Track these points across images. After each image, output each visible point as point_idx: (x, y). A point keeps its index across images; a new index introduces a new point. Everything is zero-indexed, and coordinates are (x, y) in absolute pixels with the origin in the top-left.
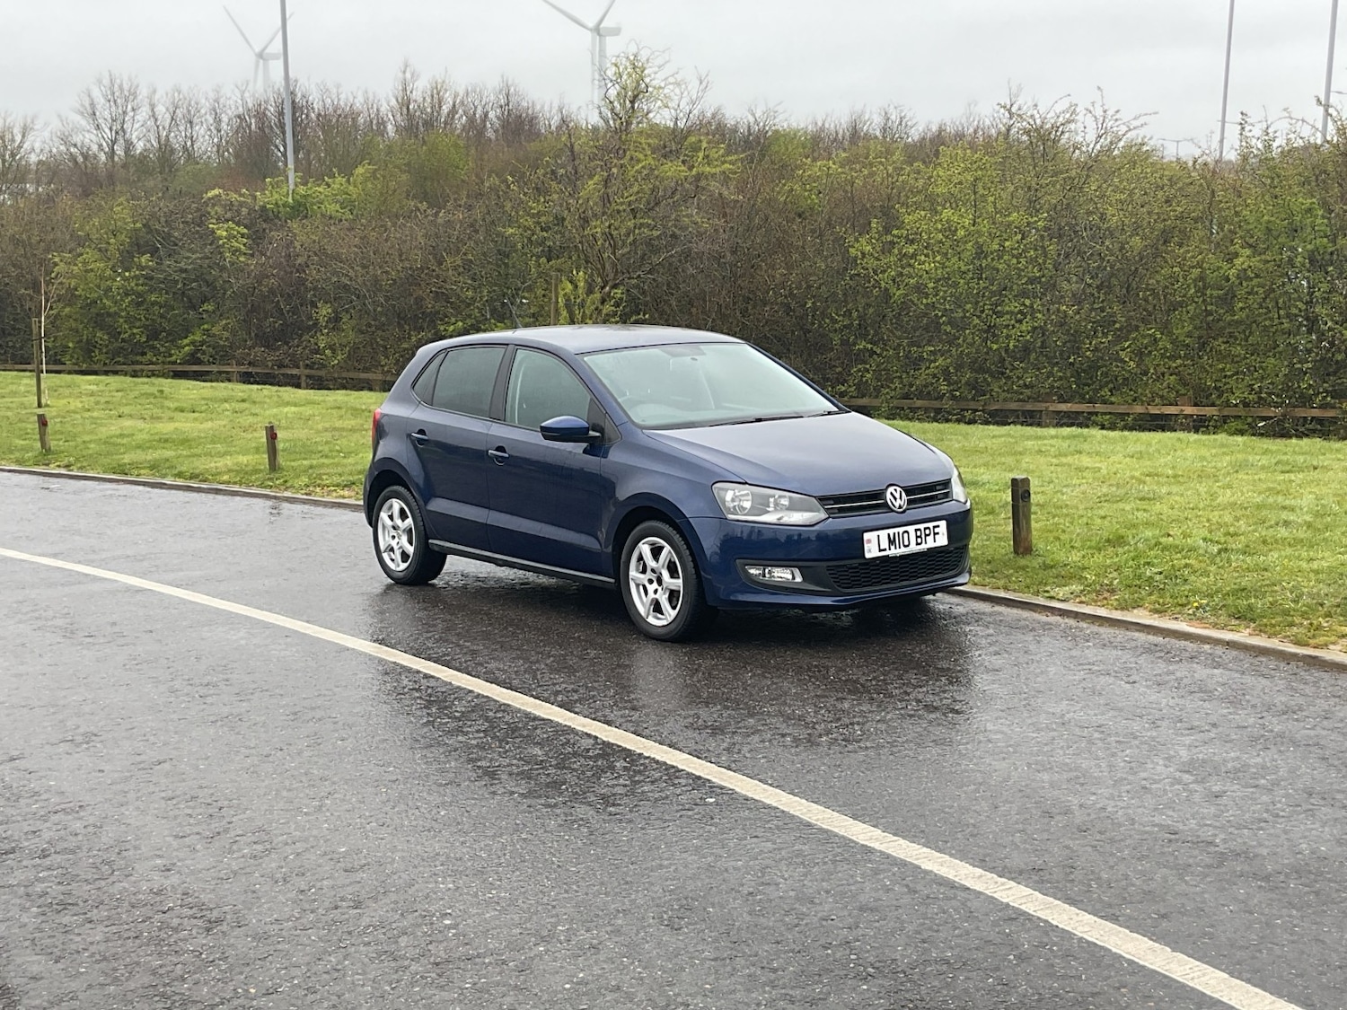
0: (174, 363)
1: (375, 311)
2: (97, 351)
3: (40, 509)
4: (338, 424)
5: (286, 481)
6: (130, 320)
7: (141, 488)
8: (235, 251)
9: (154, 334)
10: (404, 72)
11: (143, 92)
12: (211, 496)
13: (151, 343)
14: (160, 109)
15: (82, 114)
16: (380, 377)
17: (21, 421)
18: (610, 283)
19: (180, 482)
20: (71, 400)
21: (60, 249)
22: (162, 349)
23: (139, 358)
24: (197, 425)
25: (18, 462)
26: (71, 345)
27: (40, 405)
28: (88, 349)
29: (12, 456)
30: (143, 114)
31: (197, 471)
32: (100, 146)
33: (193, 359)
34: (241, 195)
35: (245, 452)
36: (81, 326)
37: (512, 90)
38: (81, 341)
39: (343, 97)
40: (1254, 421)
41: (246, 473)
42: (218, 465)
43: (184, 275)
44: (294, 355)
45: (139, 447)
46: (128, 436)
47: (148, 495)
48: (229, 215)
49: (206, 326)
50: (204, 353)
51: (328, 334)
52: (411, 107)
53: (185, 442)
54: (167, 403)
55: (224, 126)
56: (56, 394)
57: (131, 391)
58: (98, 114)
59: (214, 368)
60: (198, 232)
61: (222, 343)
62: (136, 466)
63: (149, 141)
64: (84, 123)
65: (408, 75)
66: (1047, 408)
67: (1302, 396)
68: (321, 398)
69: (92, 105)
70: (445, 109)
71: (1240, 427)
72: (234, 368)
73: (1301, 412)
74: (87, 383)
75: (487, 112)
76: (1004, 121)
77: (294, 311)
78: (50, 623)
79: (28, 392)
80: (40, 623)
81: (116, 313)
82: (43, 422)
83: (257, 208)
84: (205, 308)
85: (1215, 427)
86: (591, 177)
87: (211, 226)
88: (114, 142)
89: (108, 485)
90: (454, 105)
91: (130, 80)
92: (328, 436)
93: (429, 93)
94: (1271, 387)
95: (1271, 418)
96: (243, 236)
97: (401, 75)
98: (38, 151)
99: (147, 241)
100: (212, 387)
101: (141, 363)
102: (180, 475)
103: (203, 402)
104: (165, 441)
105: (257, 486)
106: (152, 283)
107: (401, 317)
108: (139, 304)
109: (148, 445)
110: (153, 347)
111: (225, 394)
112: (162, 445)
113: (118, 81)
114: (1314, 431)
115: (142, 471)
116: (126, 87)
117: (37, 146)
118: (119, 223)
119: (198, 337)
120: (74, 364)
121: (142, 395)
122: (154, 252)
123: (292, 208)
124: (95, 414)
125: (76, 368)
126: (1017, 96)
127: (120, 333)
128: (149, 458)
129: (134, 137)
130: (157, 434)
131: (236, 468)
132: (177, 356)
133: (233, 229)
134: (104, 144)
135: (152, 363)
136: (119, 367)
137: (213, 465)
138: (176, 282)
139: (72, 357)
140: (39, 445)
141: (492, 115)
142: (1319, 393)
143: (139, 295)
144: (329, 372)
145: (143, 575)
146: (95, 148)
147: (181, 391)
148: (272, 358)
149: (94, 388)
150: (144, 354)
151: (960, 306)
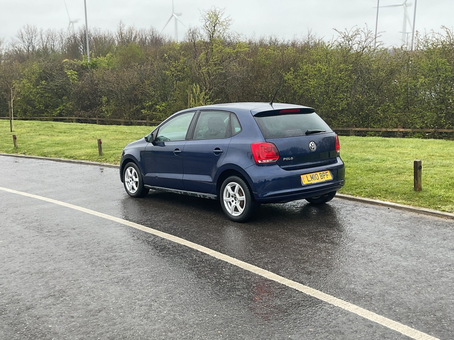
0: (54, 116)
1: (121, 98)
2: (28, 112)
3: (17, 171)
4: (117, 137)
5: (106, 159)
6: (39, 102)
7: (52, 162)
8: (73, 79)
9: (47, 107)
10: (120, 24)
11: (39, 30)
12: (79, 165)
13: (46, 110)
14: (44, 36)
15: (19, 37)
16: (123, 120)
17: (5, 137)
18: (208, 88)
19: (66, 159)
20: (22, 129)
21: (15, 79)
22: (50, 112)
23: (42, 114)
24: (67, 138)
25: (7, 152)
26: (19, 110)
27: (11, 131)
28: (25, 112)
29: (4, 150)
30: (38, 37)
31: (72, 155)
32: (24, 47)
33: (60, 115)
34: (74, 61)
35: (87, 148)
36: (22, 104)
37: (154, 30)
38: (22, 109)
39: (101, 32)
40: (424, 133)
41: (91, 156)
42: (80, 153)
43: (57, 87)
44: (94, 113)
45: (49, 146)
46: (44, 142)
47: (55, 165)
48: (71, 67)
49: (64, 104)
50: (64, 113)
51: (106, 106)
52: (123, 35)
53: (65, 144)
54: (55, 130)
55: (64, 41)
56: (16, 127)
57: (42, 126)
58: (24, 37)
59: (67, 118)
60: (61, 73)
61: (70, 109)
62: (49, 153)
63: (40, 46)
64: (19, 40)
65: (122, 25)
66: (352, 129)
67: (441, 125)
68: (108, 128)
69: (22, 35)
70: (133, 36)
71: (419, 135)
72: (74, 118)
73: (440, 130)
74: (27, 123)
75: (146, 37)
76: (307, 40)
77: (94, 99)
78: (31, 225)
79: (7, 126)
80: (27, 225)
81: (34, 100)
82: (15, 138)
83: (80, 65)
84: (64, 98)
85: (411, 135)
86: (202, 52)
87: (65, 71)
88: (29, 47)
89: (40, 161)
90: (136, 35)
91: (34, 26)
92: (115, 142)
93: (128, 31)
94: (430, 122)
95: (430, 132)
96: (76, 74)
97: (119, 25)
98: (5, 49)
99: (45, 76)
100: (69, 124)
101: (43, 116)
102: (66, 157)
103: (68, 130)
104: (57, 144)
105: (96, 161)
106: (46, 90)
107: (130, 101)
108: (41, 97)
109: (52, 145)
110: (46, 111)
111: (74, 127)
112: (57, 145)
113: (30, 27)
114: (445, 137)
115: (52, 155)
116: (33, 29)
117: (5, 47)
118: (35, 70)
119: (61, 107)
120: (21, 117)
121: (46, 127)
122: (46, 79)
123: (91, 65)
124: (31, 134)
125: (21, 118)
126: (310, 32)
127: (35, 106)
128: (54, 150)
129: (35, 45)
130: (54, 141)
131: (86, 154)
132: (55, 114)
133: (72, 72)
134: (26, 47)
135: (47, 116)
136: (35, 118)
137: (78, 153)
138: (54, 89)
139: (20, 114)
140: (14, 145)
141: (148, 38)
142: (447, 124)
143: (42, 94)
144: (106, 119)
145: (63, 200)
146: (23, 48)
147: (59, 126)
148: (87, 114)
149: (29, 125)
150: (43, 113)
151: (322, 96)
